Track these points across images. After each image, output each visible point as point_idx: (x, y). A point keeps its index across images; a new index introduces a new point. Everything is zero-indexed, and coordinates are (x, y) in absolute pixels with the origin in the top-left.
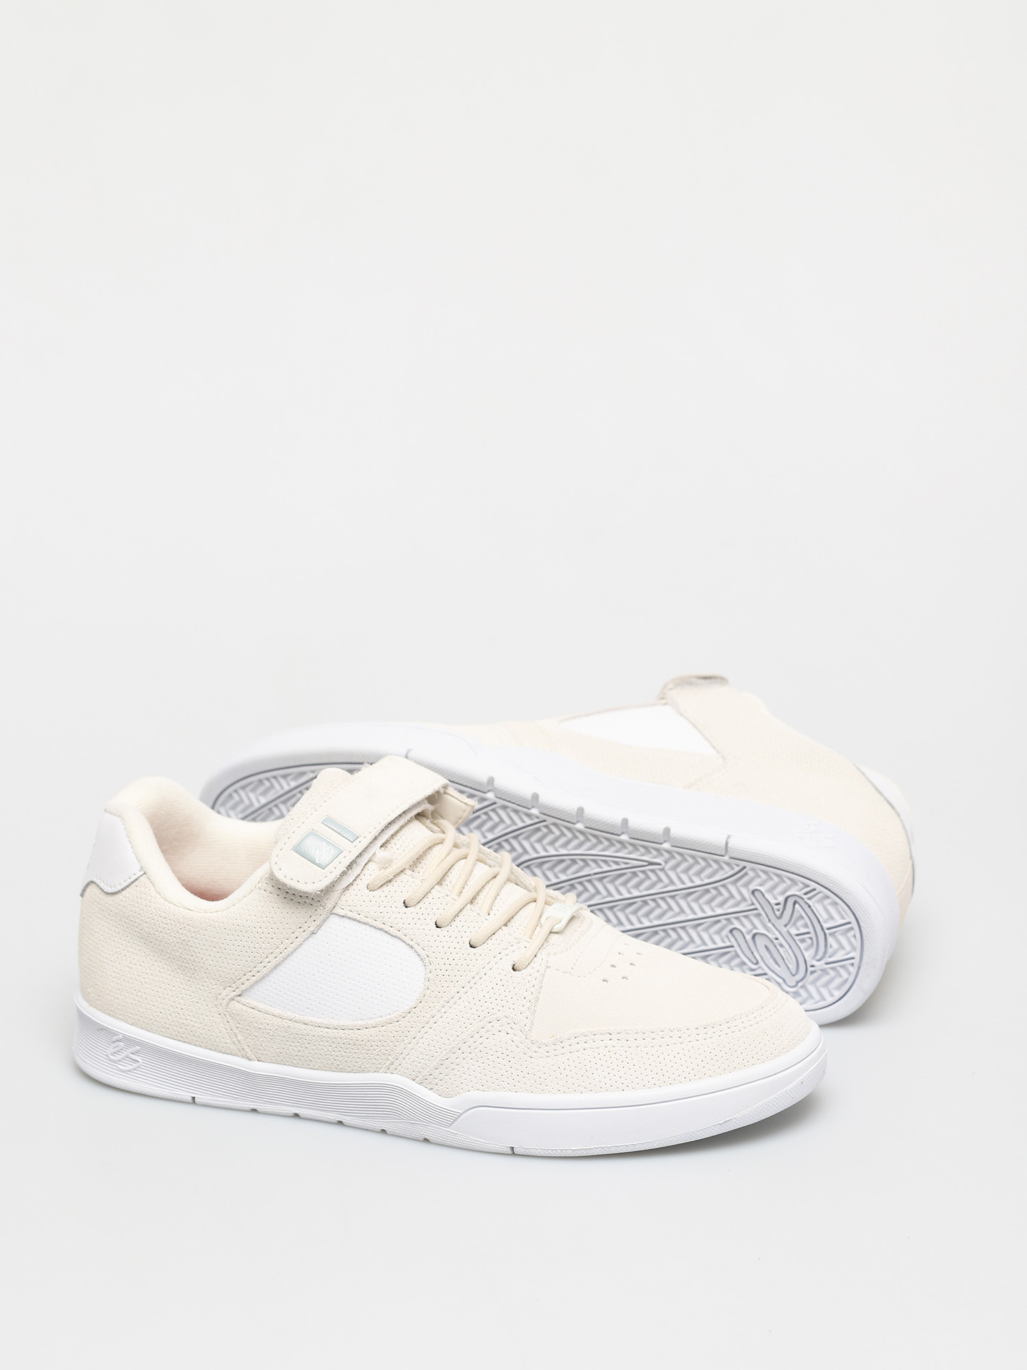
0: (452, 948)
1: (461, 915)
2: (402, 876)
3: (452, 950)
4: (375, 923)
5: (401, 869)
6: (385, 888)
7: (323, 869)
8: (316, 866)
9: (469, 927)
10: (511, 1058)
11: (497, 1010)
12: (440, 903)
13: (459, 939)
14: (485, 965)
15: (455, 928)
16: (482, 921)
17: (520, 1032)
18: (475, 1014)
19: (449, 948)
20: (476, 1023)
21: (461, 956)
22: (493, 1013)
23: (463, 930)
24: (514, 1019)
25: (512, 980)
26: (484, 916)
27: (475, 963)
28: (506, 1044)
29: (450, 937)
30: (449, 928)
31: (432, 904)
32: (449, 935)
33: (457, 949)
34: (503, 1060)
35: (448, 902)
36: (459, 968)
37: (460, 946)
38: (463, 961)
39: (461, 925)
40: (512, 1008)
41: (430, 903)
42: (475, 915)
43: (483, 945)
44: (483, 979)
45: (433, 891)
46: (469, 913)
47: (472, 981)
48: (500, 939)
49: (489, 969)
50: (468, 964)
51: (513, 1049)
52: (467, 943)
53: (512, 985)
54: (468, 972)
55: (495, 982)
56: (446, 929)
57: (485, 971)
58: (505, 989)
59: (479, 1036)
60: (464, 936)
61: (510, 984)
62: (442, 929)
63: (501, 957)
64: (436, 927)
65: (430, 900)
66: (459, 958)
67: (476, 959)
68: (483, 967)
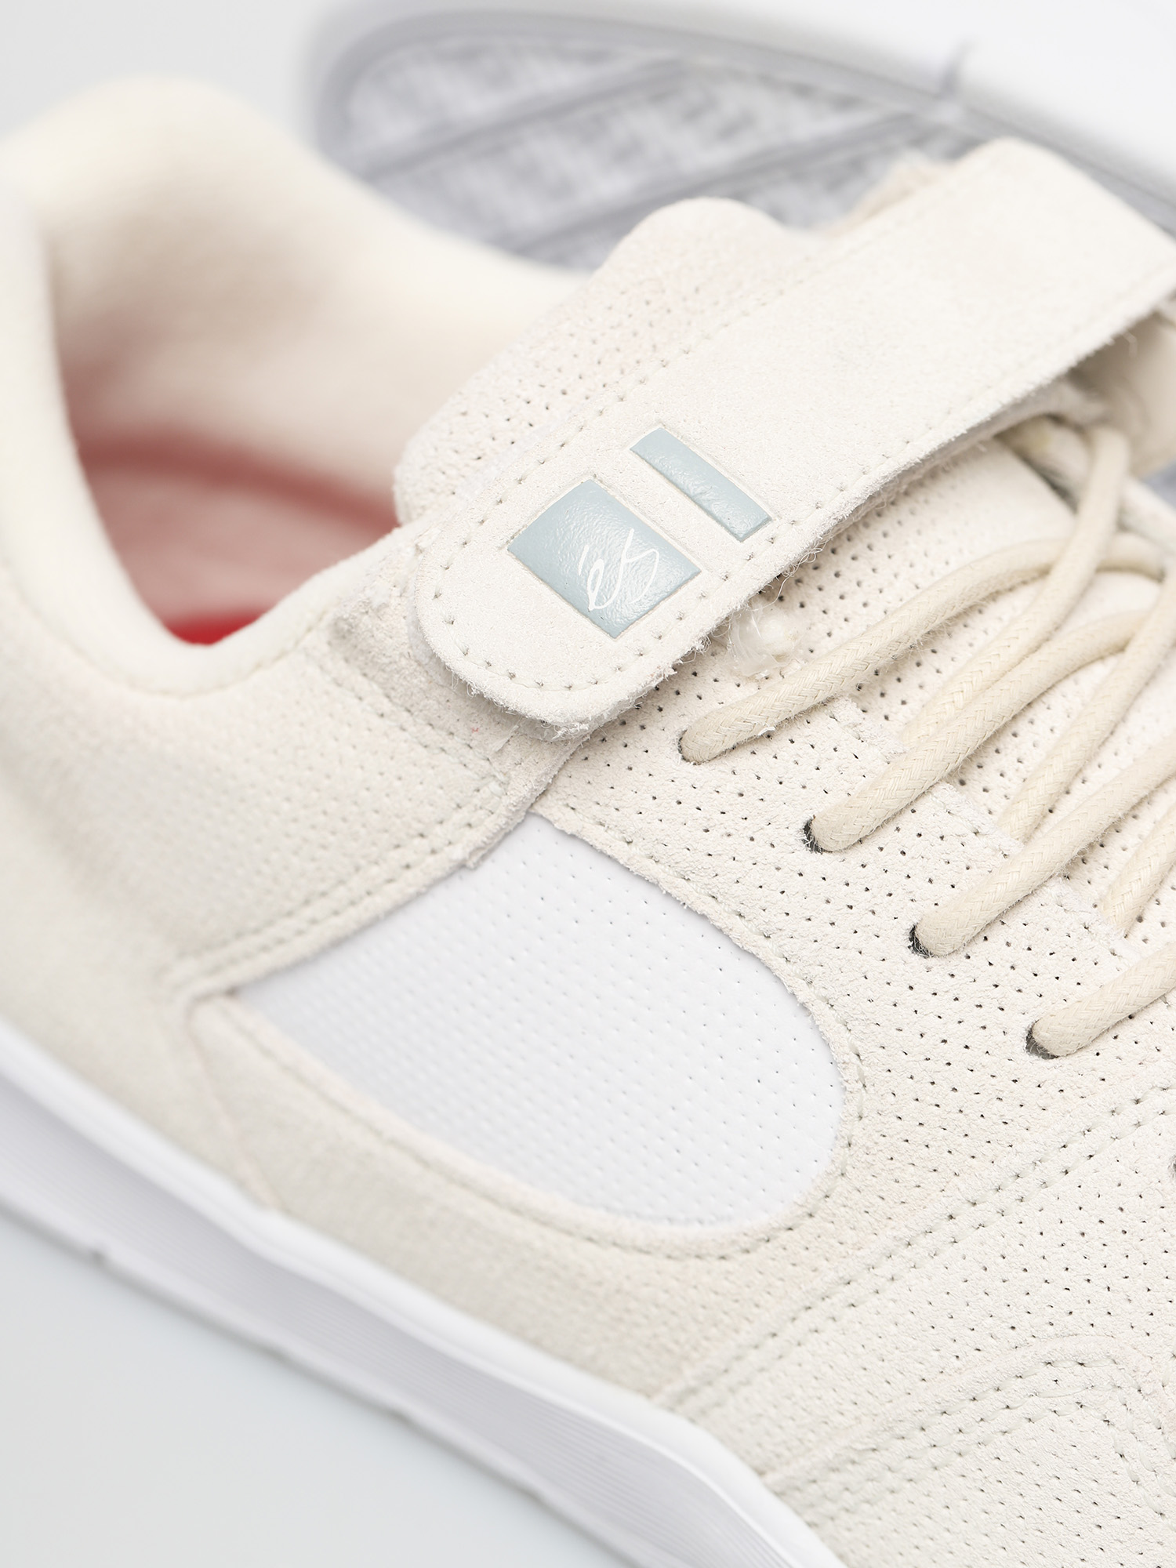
0: (955, 1045)
1: (1015, 921)
2: (820, 727)
3: (953, 1050)
4: (683, 890)
5: (821, 697)
6: (742, 761)
7: (614, 634)
8: (586, 622)
9: (1036, 975)
10: (1105, 1514)
11: (1086, 1320)
12: (942, 856)
13: (990, 1014)
14: (1072, 1134)
15: (982, 969)
16: (1096, 957)
17: (1155, 1430)
18: (1000, 1318)
19: (945, 1041)
20: (999, 1352)
21: (983, 1083)
22: (1067, 1331)
23: (1012, 983)
24: (1143, 1372)
25: (1163, 1219)
26: (1106, 938)
27: (1033, 1120)
28: (1095, 1461)
29: (956, 999)
30: (957, 963)
31: (913, 858)
32: (955, 992)
33: (976, 1050)
34: (1077, 1514)
35: (976, 861)
36: (969, 1125)
37: (986, 1041)
38: (990, 1102)
39: (1007, 961)
40: (1144, 1327)
41: (903, 853)
42: (1072, 928)
43: (1079, 1054)
44: (1052, 1190)
45: (925, 807)
46: (1048, 916)
47: (1014, 1188)
48: (1149, 1039)
49: (1083, 1154)
50: (1007, 1117)
51: (1118, 1485)
52: (1019, 1034)
53: (1159, 1240)
54: (999, 1147)
55: (1094, 1212)
56: (947, 964)
57: (1066, 1158)
58: (1130, 1246)
59: (999, 1403)
60: (1013, 1004)
61: (1150, 1234)
62: (931, 961)
63: (1139, 1116)
64: (909, 947)
65: (907, 838)
66: (977, 1088)
67: (1042, 1103)
68: (1064, 1139)
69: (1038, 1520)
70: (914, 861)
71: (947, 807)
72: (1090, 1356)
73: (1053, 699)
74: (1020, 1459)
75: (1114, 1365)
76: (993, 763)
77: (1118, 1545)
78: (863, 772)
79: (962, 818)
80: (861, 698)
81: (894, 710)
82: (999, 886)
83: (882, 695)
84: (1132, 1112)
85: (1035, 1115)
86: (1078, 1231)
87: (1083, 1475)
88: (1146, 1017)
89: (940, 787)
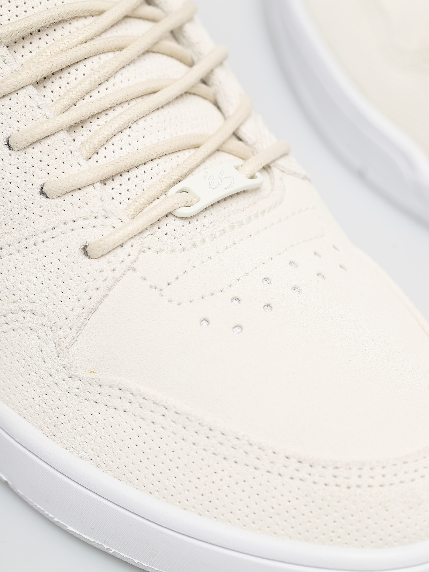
0: (14, 185)
3: (13, 187)
9: (48, 165)
10: (32, 371)
11: (39, 298)
12: (24, 113)
13: (29, 176)
14: (48, 228)
15: (29, 159)
16: (71, 164)
17: (53, 344)
18: (10, 290)
19: (11, 183)
20: (8, 303)
21: (21, 202)
22: (32, 300)
23: (39, 166)
24: (53, 322)
25: (72, 267)
26: (77, 158)
27: (36, 220)
28: (31, 350)
29: (18, 168)
30: (21, 154)
31: (13, 111)
32: (17, 165)
33: (21, 189)
34: (23, 368)
35: (36, 118)
36: (13, 216)
37: (25, 186)
38: (22, 209)
39: (39, 158)
40: (58, 306)
41: (10, 109)
42: (65, 151)
43: (57, 199)
44: (37, 247)
45: (22, 93)
46: (57, 144)
47: (24, 243)
48: (84, 199)
49: (50, 236)
50: (27, 216)
51: (38, 361)
52: (37, 186)
53: (69, 275)
54: (23, 227)
55: (49, 259)
56: (17, 154)
57: (44, 236)
58: (59, 275)
59: (4, 321)
60: (37, 175)
61: (67, 272)
62: (11, 152)
63: (73, 227)
64: (6, 145)
65: (13, 103)
66: (18, 203)
67: (40, 214)
68: (45, 229)
69: (10, 367)
70: (13, 113)
71: (30, 95)
72: (37, 312)
73: (88, 62)
74: (7, 343)
75: (44, 317)
76: (57, 82)
77: (34, 383)
78: (2, 75)
79: (34, 101)
80: (14, 46)
81: (26, 54)
82: (39, 129)
83: (23, 47)
84: (71, 225)
85: (37, 218)
86: (42, 264)
87: (27, 355)
88: (85, 190)
89: (29, 87)
